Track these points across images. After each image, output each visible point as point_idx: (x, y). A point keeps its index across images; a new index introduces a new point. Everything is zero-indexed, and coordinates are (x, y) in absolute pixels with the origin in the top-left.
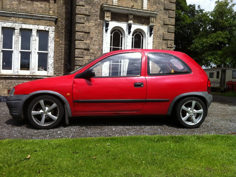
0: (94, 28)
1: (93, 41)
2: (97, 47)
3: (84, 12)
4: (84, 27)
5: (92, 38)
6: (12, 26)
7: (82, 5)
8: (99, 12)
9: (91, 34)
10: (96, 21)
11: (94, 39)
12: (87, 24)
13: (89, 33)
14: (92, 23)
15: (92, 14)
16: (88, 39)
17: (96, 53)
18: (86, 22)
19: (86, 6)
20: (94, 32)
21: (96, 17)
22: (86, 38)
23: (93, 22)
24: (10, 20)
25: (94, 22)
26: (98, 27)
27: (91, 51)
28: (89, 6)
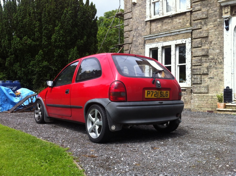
0: (213, 30)
1: (212, 44)
2: (218, 51)
3: (200, 16)
4: (201, 32)
5: (211, 42)
6: (156, 46)
7: (198, 10)
8: (218, 10)
9: (210, 38)
10: (215, 21)
11: (213, 43)
12: (205, 28)
13: (207, 37)
14: (211, 26)
15: (210, 16)
16: (206, 44)
17: (216, 58)
18: (203, 26)
19: (203, 9)
20: (213, 35)
21: (215, 17)
22: (204, 43)
23: (211, 23)
24: (155, 41)
25: (213, 24)
26: (218, 28)
27: (211, 57)
28: (206, 8)
